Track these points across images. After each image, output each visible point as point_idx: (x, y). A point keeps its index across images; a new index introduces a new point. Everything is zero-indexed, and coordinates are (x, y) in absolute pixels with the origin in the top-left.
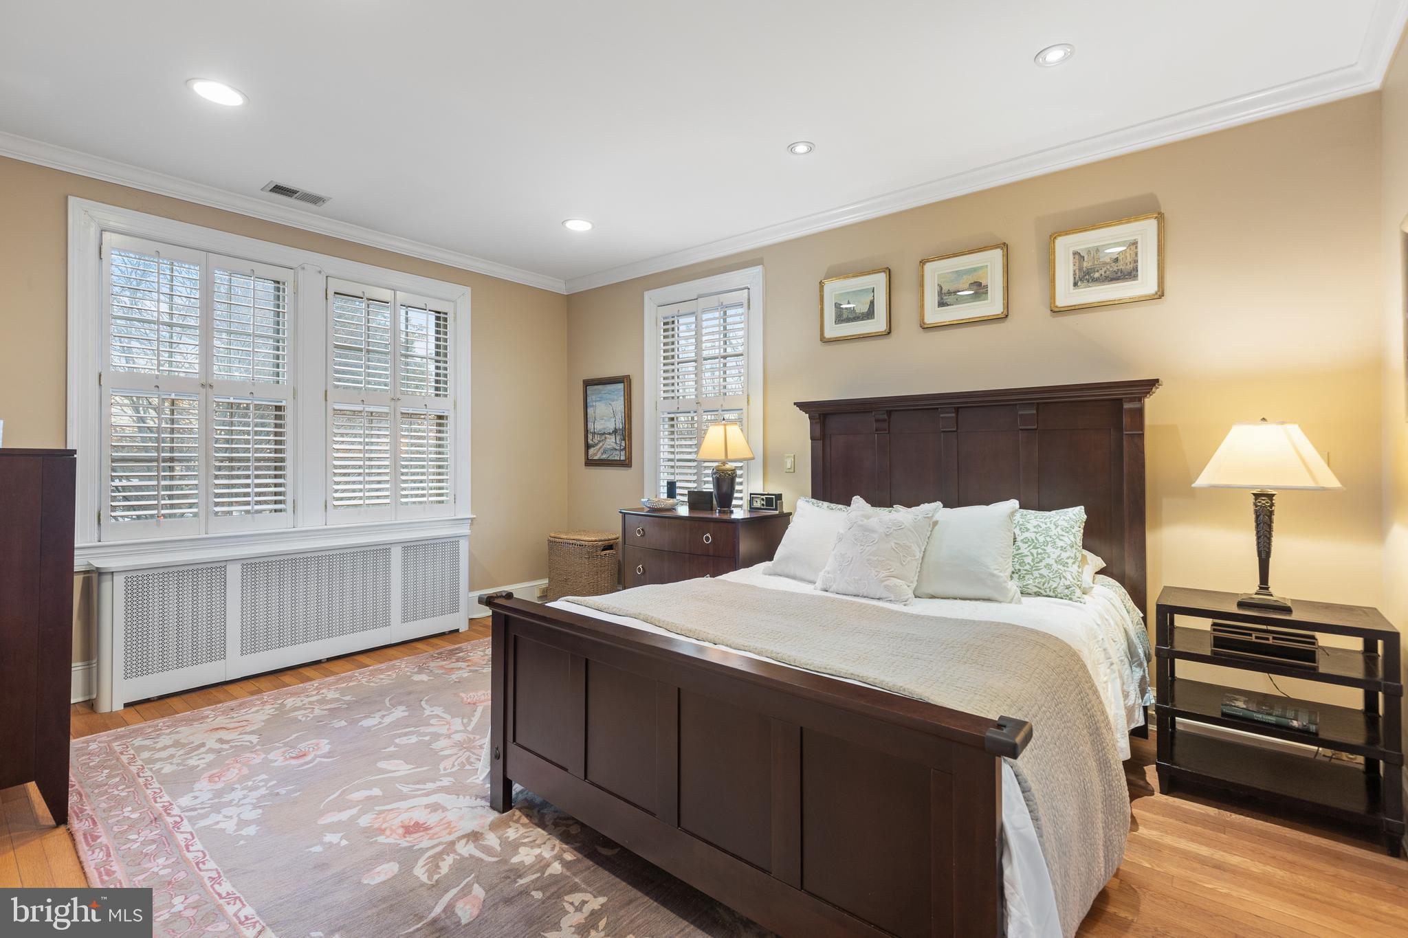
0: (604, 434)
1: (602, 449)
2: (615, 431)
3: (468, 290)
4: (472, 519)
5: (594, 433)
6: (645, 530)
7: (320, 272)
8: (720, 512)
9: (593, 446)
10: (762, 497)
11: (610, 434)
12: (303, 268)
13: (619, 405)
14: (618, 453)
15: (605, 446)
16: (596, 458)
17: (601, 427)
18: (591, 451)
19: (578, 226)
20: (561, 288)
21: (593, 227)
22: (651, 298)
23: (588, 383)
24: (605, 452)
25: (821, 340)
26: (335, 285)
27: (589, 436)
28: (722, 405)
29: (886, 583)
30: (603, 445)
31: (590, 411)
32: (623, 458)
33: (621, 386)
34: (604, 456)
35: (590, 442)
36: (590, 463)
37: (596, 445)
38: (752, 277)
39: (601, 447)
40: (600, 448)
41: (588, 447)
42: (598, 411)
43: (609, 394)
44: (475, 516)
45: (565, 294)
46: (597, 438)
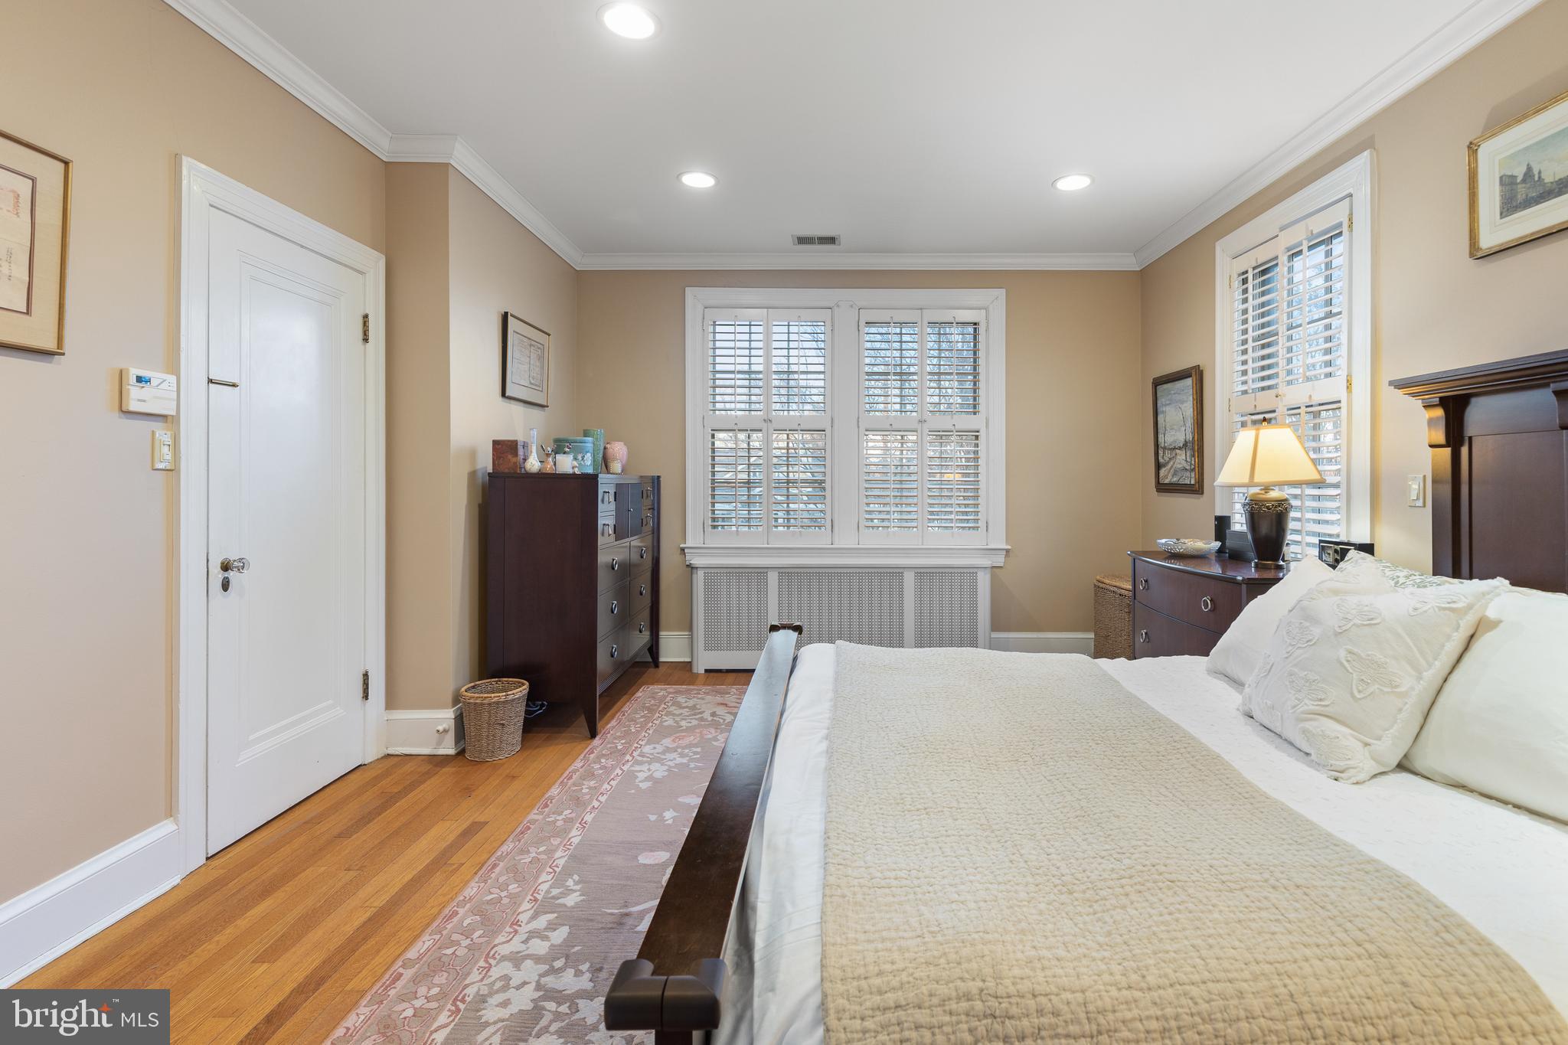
0: (1175, 448)
1: (1173, 469)
2: (1185, 444)
3: (1001, 293)
4: (1007, 551)
5: (1165, 448)
6: (1150, 582)
7: (852, 306)
8: (1257, 566)
9: (1164, 466)
10: (1336, 547)
11: (1180, 448)
12: (838, 306)
13: (1188, 408)
14: (1188, 474)
15: (1175, 465)
16: (1167, 481)
17: (1172, 439)
18: (1163, 472)
19: (1074, 184)
20: (1130, 263)
21: (1093, 181)
22: (1223, 250)
23: (1158, 382)
24: (1175, 474)
25: (1471, 255)
26: (866, 316)
27: (1160, 452)
28: (1310, 396)
29: (1307, 725)
30: (1174, 463)
31: (1160, 418)
32: (1193, 482)
33: (1189, 382)
34: (1175, 479)
35: (1161, 460)
36: (1163, 488)
37: (1168, 462)
38: (1355, 175)
39: (1172, 466)
40: (1170, 469)
41: (1158, 466)
42: (1168, 419)
43: (1179, 394)
44: (1009, 547)
45: (1138, 269)
46: (1168, 455)
